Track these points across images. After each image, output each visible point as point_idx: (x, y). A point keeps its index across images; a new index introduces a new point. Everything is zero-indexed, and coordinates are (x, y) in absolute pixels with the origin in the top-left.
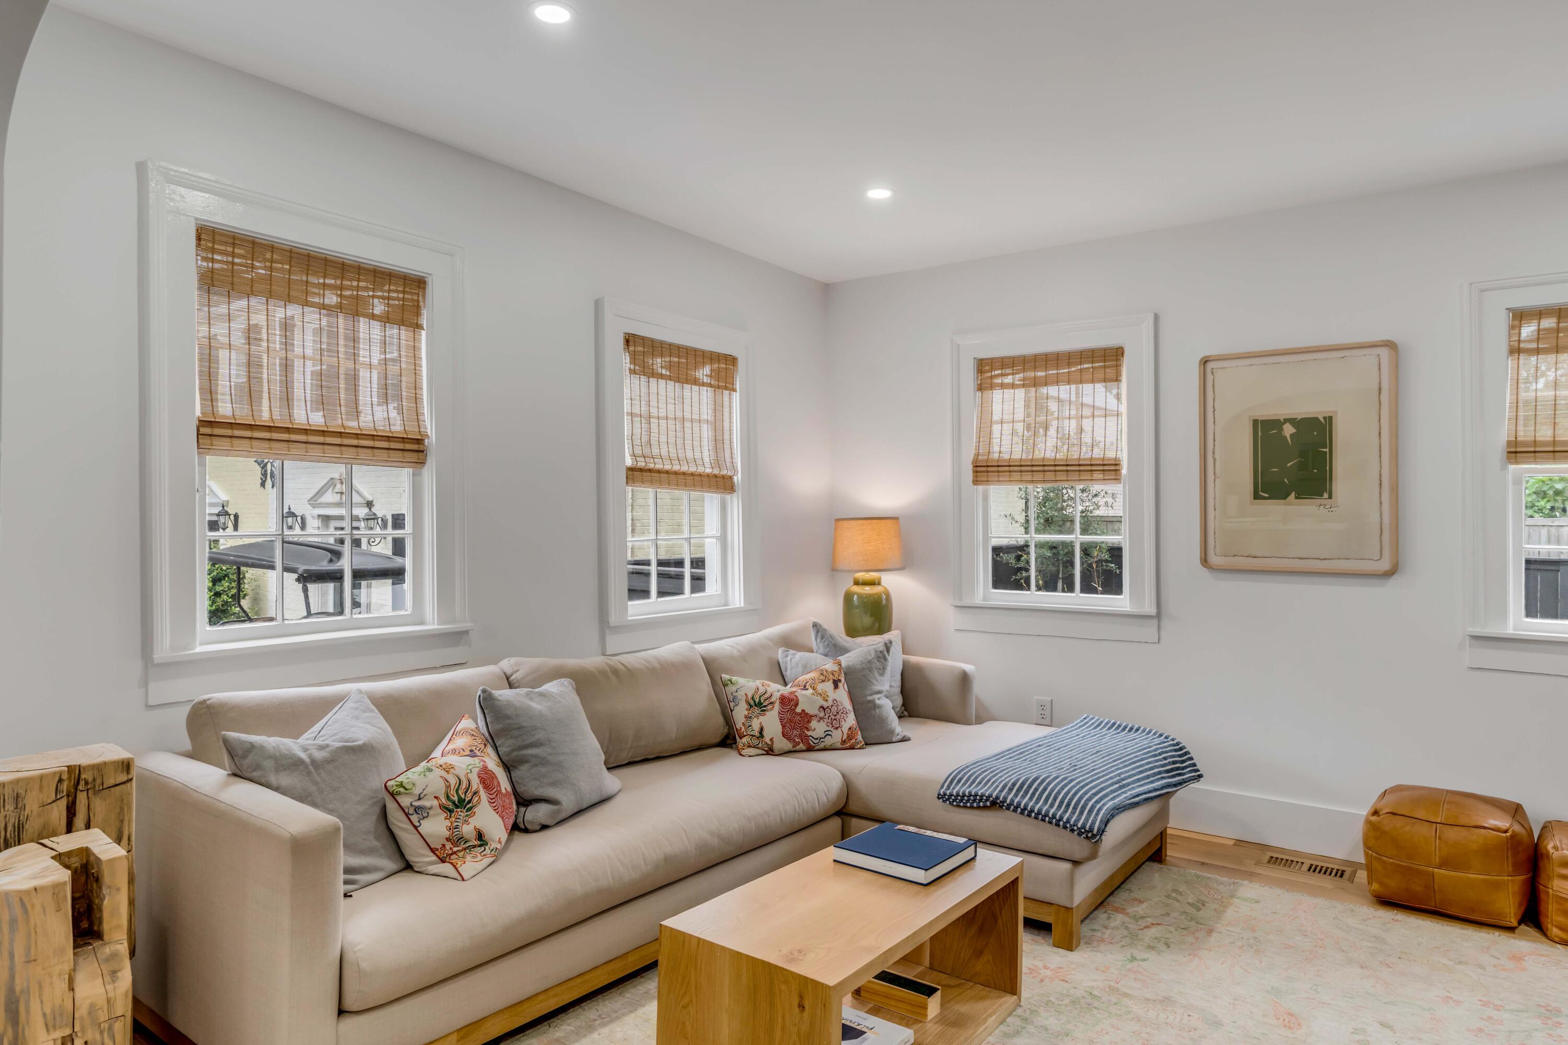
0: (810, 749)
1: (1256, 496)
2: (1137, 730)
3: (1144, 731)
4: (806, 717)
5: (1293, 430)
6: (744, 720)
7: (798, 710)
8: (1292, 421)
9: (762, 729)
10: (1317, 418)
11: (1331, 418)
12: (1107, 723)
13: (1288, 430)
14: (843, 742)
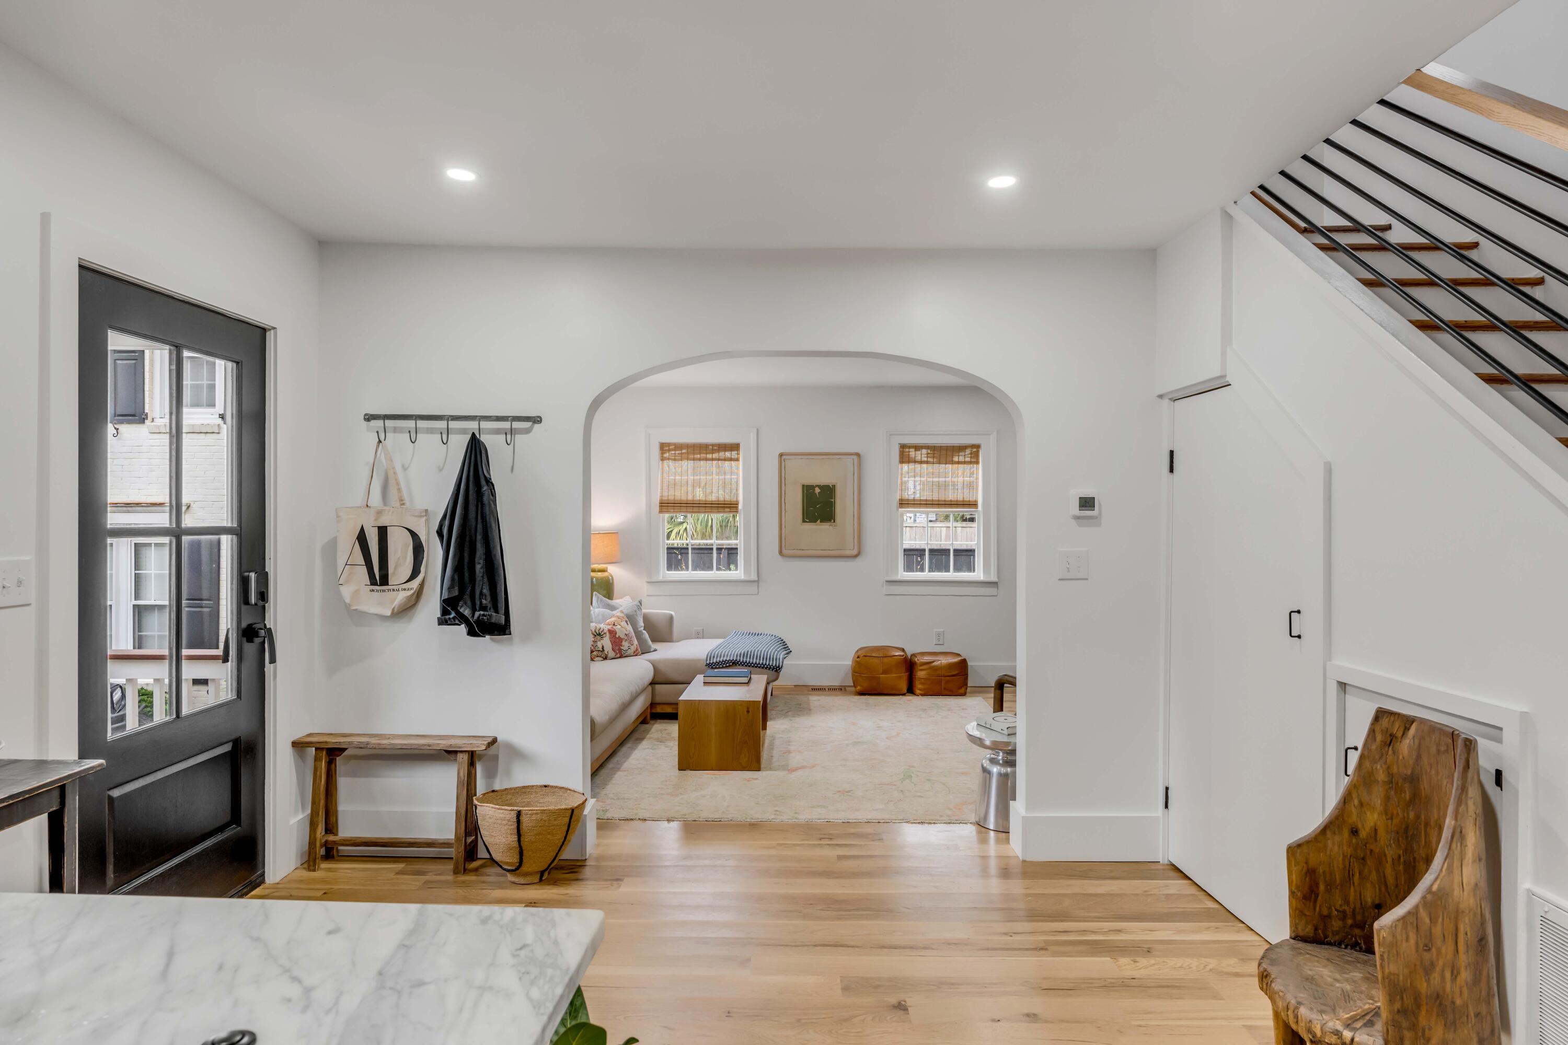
0: (621, 657)
1: (804, 521)
2: (761, 634)
3: (764, 634)
4: (620, 640)
5: (819, 491)
6: (592, 643)
7: (617, 636)
8: (819, 486)
9: (603, 647)
10: (829, 486)
11: (835, 486)
12: (746, 633)
13: (817, 490)
14: (634, 652)
